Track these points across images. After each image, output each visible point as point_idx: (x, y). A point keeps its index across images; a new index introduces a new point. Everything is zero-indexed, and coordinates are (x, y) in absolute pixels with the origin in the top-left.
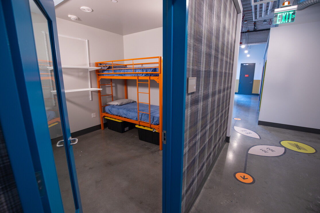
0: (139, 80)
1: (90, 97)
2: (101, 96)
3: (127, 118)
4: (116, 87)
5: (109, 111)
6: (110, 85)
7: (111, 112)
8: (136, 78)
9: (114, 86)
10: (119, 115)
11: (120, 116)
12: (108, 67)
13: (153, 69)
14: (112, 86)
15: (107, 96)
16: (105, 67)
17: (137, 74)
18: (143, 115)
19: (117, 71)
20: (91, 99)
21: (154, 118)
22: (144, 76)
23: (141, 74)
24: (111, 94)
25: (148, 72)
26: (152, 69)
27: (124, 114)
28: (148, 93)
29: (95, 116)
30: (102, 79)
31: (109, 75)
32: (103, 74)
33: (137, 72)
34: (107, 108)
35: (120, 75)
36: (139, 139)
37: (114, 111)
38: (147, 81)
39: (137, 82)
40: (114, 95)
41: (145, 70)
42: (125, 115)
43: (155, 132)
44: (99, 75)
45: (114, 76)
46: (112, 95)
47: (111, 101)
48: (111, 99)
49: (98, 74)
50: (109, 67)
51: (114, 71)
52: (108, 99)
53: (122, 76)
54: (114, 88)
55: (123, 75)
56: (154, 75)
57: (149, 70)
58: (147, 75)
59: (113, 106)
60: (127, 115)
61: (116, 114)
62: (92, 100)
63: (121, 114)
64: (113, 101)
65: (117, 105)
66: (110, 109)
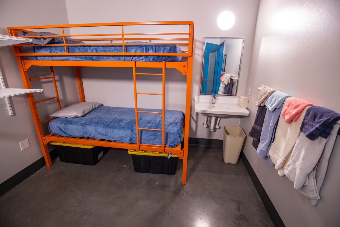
0: (138, 69)
1: (8, 108)
2: (36, 102)
3: (108, 141)
4: (61, 81)
5: (62, 131)
6: (51, 79)
7: (65, 133)
8: (131, 64)
9: (57, 81)
10: (85, 136)
11: (88, 138)
12: (50, 39)
13: (171, 47)
14: (55, 81)
15: (47, 102)
16: (43, 40)
17: (131, 56)
18: (144, 132)
19: (77, 49)
20: (10, 113)
21: (169, 136)
22: (151, 60)
23: (141, 56)
24: (55, 96)
25: (161, 53)
26: (169, 48)
27: (99, 134)
28: (162, 93)
29: (27, 146)
30: (32, 67)
31: (54, 58)
32: (36, 56)
33: (132, 52)
34: (54, 126)
35: (86, 59)
36: (135, 171)
37: (75, 130)
38: (159, 70)
39: (134, 73)
40: (61, 97)
41: (153, 49)
42: (103, 135)
43: (171, 158)
44: (23, 58)
45: (67, 60)
46: (58, 98)
47: (56, 111)
48: (56, 105)
49: (20, 56)
50: (52, 40)
51: (68, 49)
52: (51, 107)
53: (93, 60)
54: (58, 84)
55: (94, 57)
56: (173, 59)
57: (162, 49)
58: (158, 58)
59: (68, 121)
60: (108, 135)
61: (78, 135)
62: (14, 114)
63: (93, 134)
64: (61, 109)
65: (76, 117)
66: (62, 126)
